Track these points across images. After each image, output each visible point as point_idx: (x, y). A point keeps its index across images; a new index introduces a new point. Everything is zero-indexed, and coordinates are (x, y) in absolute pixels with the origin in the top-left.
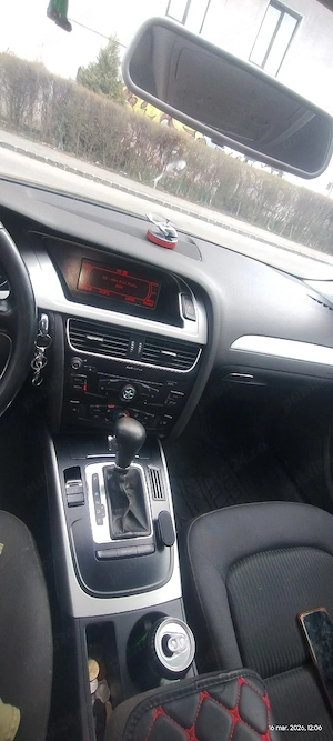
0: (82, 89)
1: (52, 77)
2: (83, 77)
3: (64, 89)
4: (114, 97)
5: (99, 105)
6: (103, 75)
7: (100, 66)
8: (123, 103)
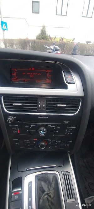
0: (38, 40)
1: (30, 40)
2: (38, 38)
3: (34, 42)
4: (46, 39)
5: (42, 43)
6: (42, 35)
7: (41, 34)
8: (48, 40)
